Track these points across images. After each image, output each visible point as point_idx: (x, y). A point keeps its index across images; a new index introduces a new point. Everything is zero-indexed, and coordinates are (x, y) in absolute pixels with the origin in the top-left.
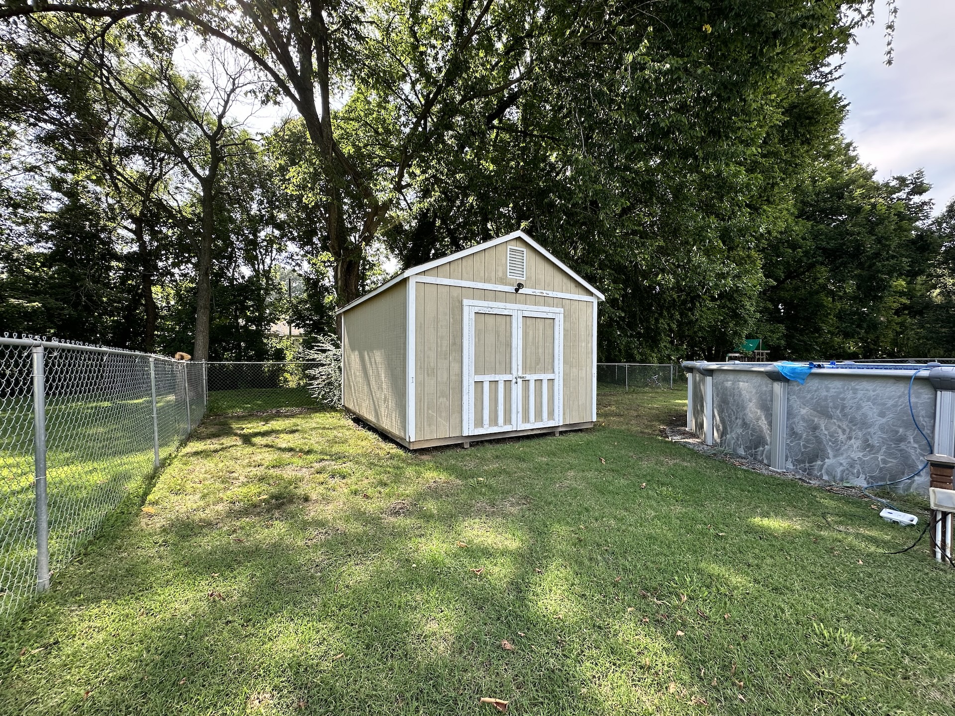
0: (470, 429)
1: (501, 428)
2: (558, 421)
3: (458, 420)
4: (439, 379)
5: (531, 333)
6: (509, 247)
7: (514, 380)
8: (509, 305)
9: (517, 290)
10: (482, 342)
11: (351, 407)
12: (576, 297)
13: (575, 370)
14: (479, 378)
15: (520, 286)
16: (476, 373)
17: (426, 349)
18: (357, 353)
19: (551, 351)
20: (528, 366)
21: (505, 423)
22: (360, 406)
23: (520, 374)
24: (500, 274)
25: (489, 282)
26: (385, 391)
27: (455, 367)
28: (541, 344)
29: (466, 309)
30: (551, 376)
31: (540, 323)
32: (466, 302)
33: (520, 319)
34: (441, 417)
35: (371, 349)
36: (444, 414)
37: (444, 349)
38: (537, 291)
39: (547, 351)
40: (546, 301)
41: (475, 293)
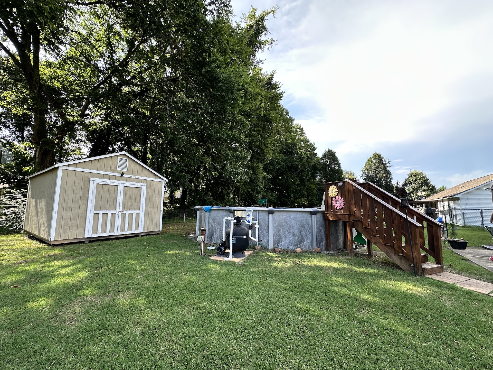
0: (89, 234)
1: (108, 233)
2: (141, 230)
3: (82, 231)
4: (73, 212)
5: (128, 193)
6: (119, 157)
7: (117, 213)
8: (116, 181)
9: (122, 175)
10: (100, 196)
11: (28, 230)
12: (154, 179)
13: (151, 209)
14: (96, 212)
15: (123, 174)
16: (95, 210)
17: (66, 198)
18: (34, 200)
19: (139, 201)
20: (126, 207)
21: (110, 232)
22: (32, 228)
23: (121, 210)
24: (113, 168)
25: (107, 171)
26: (44, 219)
27: (83, 207)
28: (133, 198)
29: (92, 183)
30: (138, 212)
31: (134, 190)
32: (92, 179)
33: (123, 187)
34: (72, 229)
35: (41, 198)
36: (74, 228)
37: (77, 199)
38: (133, 176)
39: (136, 201)
40: (138, 180)
41: (97, 175)
